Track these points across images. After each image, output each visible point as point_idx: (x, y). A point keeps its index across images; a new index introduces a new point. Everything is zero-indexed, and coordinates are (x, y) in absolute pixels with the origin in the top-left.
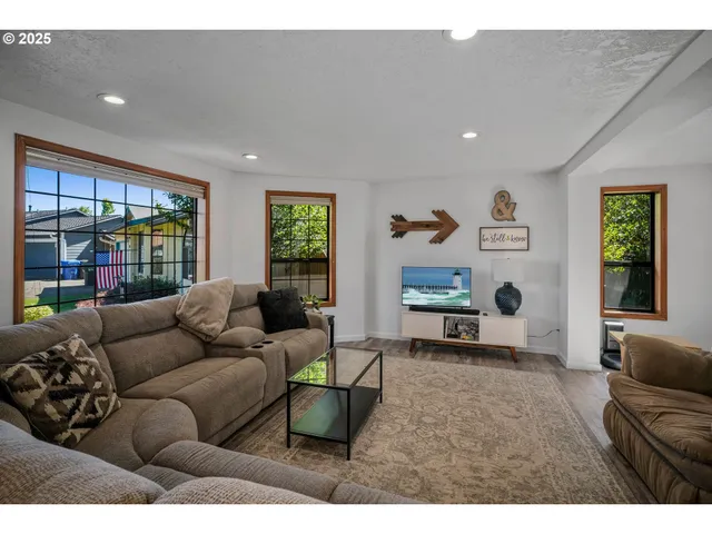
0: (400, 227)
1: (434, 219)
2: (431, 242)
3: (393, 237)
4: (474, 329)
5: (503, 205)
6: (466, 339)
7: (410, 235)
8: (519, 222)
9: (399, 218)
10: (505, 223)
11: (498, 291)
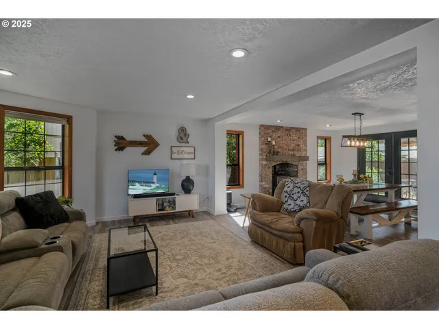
0: (121, 144)
1: (144, 139)
2: (143, 154)
3: (116, 150)
4: (173, 203)
5: (183, 135)
6: (169, 210)
7: (128, 149)
8: (190, 144)
9: (120, 138)
10: (183, 144)
11: (183, 181)
